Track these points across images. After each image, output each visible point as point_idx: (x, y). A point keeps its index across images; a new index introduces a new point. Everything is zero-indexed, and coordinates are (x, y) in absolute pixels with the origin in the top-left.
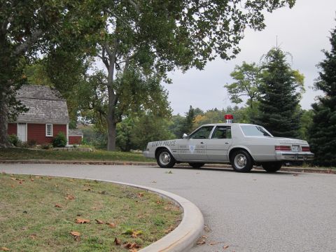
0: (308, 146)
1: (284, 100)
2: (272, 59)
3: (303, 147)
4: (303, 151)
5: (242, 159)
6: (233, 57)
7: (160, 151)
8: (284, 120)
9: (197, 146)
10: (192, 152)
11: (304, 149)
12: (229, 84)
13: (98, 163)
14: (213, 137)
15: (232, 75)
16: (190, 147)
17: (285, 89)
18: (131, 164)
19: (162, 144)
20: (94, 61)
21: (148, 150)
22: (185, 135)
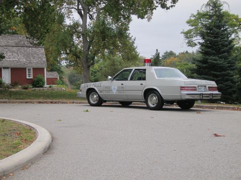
0: (216, 86)
1: (222, 44)
2: (211, 8)
3: (209, 87)
4: (209, 90)
5: (154, 98)
6: (172, 6)
7: (90, 91)
8: (221, 62)
9: (119, 87)
10: (114, 92)
11: (211, 88)
12: (185, 31)
13: (46, 102)
14: (131, 79)
15: (188, 22)
16: (113, 88)
17: (222, 35)
18: (73, 103)
19: (91, 85)
20: (72, 12)
21: (81, 91)
22: (110, 77)
